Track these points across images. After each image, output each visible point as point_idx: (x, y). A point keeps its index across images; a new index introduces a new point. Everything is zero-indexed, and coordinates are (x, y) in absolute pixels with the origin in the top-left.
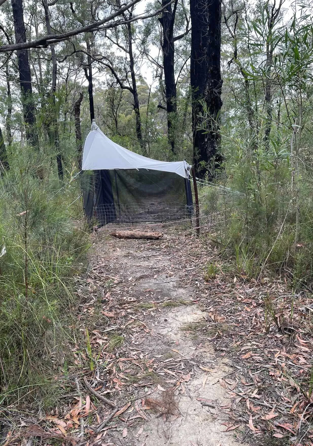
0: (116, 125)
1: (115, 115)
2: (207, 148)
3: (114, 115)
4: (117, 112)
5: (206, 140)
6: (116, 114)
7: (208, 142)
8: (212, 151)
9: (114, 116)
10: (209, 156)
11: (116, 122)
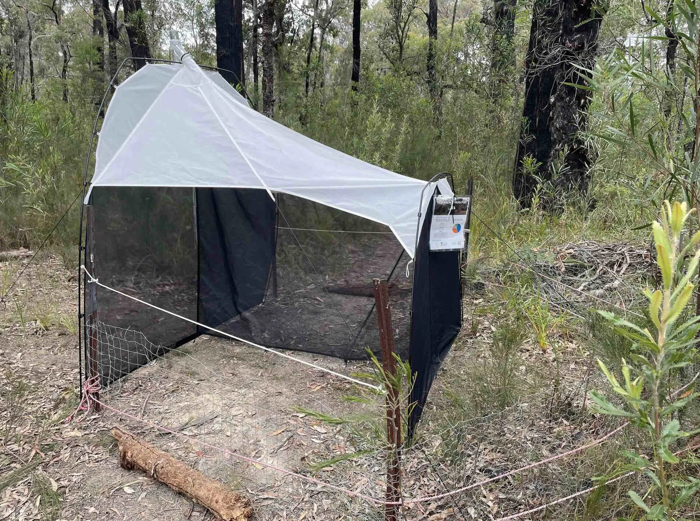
0: (401, 54)
1: (400, 33)
2: (552, 119)
3: (398, 34)
4: (404, 28)
5: (552, 100)
6: (403, 32)
7: (558, 104)
8: (562, 128)
9: (398, 36)
10: (555, 140)
11: (401, 46)
